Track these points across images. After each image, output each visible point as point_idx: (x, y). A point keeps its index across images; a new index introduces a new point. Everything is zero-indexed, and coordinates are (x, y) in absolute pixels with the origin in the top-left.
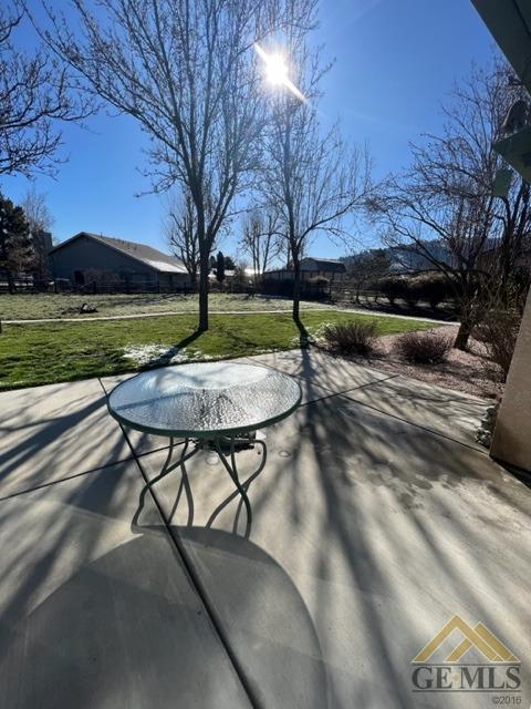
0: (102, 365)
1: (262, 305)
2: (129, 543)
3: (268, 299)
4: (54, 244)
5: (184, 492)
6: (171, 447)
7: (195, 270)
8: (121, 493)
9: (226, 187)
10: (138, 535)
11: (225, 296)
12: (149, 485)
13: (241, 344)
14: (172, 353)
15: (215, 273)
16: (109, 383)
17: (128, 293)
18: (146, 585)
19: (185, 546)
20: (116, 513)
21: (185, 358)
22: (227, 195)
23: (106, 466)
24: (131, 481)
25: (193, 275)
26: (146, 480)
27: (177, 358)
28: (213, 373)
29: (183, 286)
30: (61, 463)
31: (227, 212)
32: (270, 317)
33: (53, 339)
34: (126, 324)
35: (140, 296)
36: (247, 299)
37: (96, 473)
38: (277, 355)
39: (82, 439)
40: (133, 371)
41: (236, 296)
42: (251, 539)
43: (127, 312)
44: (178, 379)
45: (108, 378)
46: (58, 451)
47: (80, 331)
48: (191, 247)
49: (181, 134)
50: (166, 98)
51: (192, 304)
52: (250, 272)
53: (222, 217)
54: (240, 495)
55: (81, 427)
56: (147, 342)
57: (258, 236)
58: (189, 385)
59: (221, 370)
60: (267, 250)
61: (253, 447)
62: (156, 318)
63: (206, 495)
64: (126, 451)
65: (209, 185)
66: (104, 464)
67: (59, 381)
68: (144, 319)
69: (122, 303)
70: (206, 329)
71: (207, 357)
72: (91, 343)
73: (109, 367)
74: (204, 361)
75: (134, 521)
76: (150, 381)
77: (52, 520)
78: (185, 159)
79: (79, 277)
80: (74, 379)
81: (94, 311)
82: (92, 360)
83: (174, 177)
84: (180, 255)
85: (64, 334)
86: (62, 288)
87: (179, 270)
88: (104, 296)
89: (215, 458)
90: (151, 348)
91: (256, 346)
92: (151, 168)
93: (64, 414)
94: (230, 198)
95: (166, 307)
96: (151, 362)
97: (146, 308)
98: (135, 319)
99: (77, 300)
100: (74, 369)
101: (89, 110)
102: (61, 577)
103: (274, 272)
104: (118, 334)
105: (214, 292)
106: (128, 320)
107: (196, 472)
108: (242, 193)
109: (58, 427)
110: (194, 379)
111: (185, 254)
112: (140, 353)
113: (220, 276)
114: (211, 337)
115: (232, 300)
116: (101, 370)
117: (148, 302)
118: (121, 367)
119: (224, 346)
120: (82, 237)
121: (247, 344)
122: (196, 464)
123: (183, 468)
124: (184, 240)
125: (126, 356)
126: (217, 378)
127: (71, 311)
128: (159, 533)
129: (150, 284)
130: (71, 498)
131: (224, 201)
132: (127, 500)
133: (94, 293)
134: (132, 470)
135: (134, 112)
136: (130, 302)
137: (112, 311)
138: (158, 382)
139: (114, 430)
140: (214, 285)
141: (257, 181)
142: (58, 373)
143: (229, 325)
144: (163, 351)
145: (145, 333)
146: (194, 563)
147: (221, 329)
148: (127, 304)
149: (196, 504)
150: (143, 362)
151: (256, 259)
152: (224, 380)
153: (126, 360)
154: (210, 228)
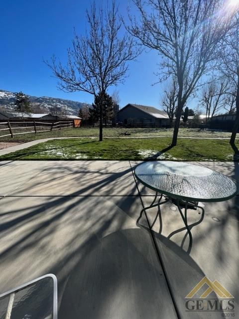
0: (130, 156)
1: (208, 134)
2: (135, 229)
3: (213, 131)
4: (120, 109)
5: (158, 218)
6: (156, 196)
7: (173, 117)
8: (133, 208)
9: (198, 72)
10: (138, 228)
11: (187, 129)
12: (144, 210)
13: (194, 154)
14: (158, 155)
15: (182, 118)
16: (133, 164)
17: (142, 128)
18: (140, 249)
19: (157, 242)
20: (131, 215)
21: (164, 158)
22: (198, 76)
23: (129, 196)
24: (138, 205)
25: (171, 119)
26: (143, 207)
27: (160, 157)
28: (179, 167)
29: (165, 125)
30: (115, 189)
31: (196, 85)
32: (213, 141)
33: (116, 144)
34: (140, 140)
35: (147, 129)
36: (199, 131)
37: (126, 197)
38: (216, 163)
39: (122, 183)
40: (141, 160)
41: (193, 129)
42: (190, 255)
43: (141, 135)
44: (163, 167)
45: (132, 162)
46: (115, 185)
47: (124, 142)
48: (172, 106)
49: (177, 51)
50: (172, 36)
51: (170, 133)
52: (202, 117)
53: (193, 88)
54: (186, 230)
55: (122, 178)
56: (148, 149)
57: (212, 97)
58: (168, 170)
59: (184, 167)
60: (217, 104)
61: (196, 209)
62: (152, 138)
63: (169, 223)
64: (136, 192)
65: (188, 73)
66: (129, 194)
67: (117, 160)
68: (147, 138)
69: (139, 132)
70: (175, 145)
71: (174, 159)
72: (127, 147)
73: (133, 157)
74: (173, 160)
75: (138, 221)
76: (150, 166)
77: (111, 209)
78: (177, 63)
79: (126, 121)
80: (121, 160)
81: (130, 135)
82: (127, 153)
83: (170, 73)
84: (166, 110)
85: (119, 143)
86: (120, 126)
87: (165, 117)
88: (133, 129)
89: (175, 208)
90: (149, 151)
91: (202, 156)
92: (160, 72)
93: (117, 172)
94: (199, 78)
95: (157, 134)
96: (149, 157)
97: (149, 134)
98: (144, 138)
99: (124, 130)
100: (121, 156)
101: (138, 53)
102: (112, 230)
103: (219, 116)
104: (137, 144)
105: (181, 128)
106: (142, 139)
107: (164, 211)
108: (207, 74)
109: (115, 176)
110: (170, 169)
111: (169, 109)
112: (145, 153)
113: (185, 119)
114: (177, 149)
115: (190, 131)
116: (130, 158)
117: (150, 131)
118: (137, 158)
119: (184, 154)
120: (129, 106)
121: (197, 155)
122: (165, 207)
123: (159, 207)
124: (169, 103)
125: (139, 153)
126: (182, 170)
127: (122, 134)
128: (146, 231)
129: (152, 124)
130: (117, 203)
131: (195, 80)
132: (135, 211)
133: (130, 128)
134: (138, 200)
135: (156, 48)
136: (142, 131)
137: (136, 135)
138: (154, 167)
139: (133, 182)
140: (181, 124)
141: (218, 64)
142: (116, 157)
143: (187, 144)
144: (154, 153)
145: (147, 145)
146: (160, 251)
147: (183, 146)
148: (142, 132)
149: (164, 226)
150: (146, 157)
151: (208, 109)
152: (186, 172)
153: (139, 155)
154: (185, 95)
